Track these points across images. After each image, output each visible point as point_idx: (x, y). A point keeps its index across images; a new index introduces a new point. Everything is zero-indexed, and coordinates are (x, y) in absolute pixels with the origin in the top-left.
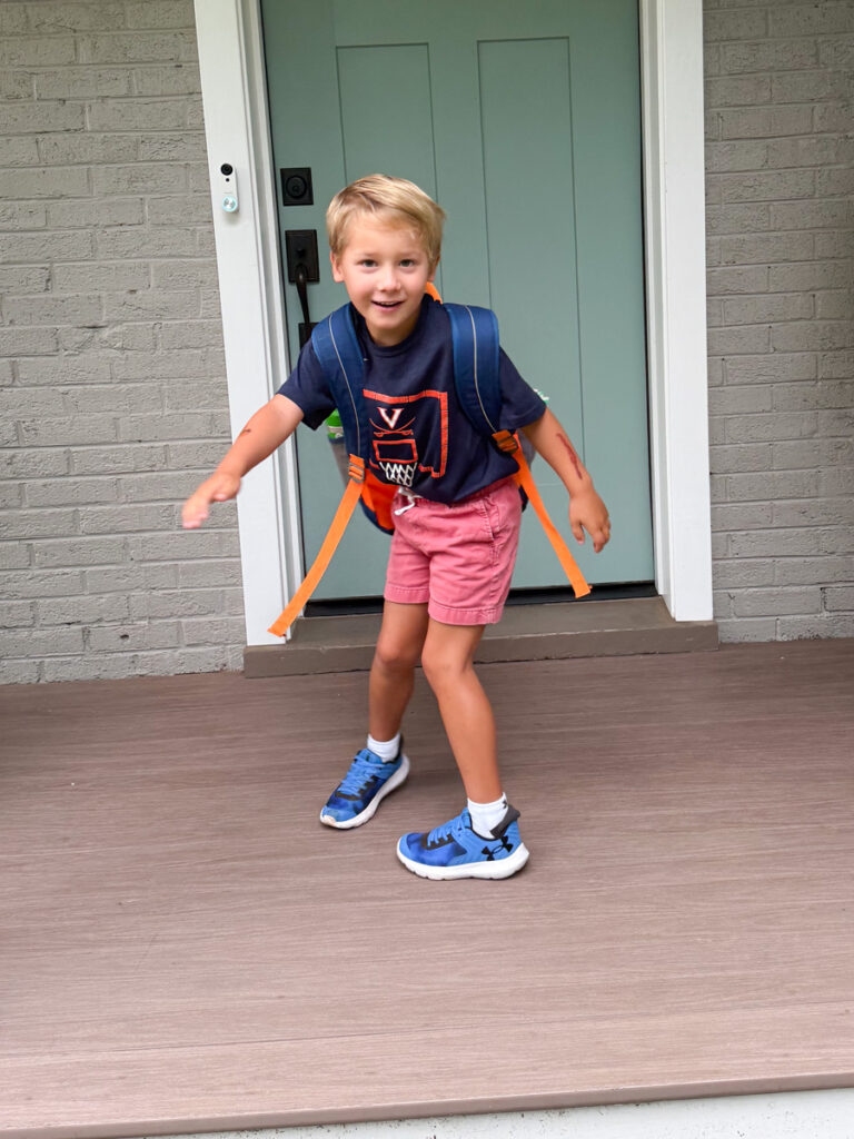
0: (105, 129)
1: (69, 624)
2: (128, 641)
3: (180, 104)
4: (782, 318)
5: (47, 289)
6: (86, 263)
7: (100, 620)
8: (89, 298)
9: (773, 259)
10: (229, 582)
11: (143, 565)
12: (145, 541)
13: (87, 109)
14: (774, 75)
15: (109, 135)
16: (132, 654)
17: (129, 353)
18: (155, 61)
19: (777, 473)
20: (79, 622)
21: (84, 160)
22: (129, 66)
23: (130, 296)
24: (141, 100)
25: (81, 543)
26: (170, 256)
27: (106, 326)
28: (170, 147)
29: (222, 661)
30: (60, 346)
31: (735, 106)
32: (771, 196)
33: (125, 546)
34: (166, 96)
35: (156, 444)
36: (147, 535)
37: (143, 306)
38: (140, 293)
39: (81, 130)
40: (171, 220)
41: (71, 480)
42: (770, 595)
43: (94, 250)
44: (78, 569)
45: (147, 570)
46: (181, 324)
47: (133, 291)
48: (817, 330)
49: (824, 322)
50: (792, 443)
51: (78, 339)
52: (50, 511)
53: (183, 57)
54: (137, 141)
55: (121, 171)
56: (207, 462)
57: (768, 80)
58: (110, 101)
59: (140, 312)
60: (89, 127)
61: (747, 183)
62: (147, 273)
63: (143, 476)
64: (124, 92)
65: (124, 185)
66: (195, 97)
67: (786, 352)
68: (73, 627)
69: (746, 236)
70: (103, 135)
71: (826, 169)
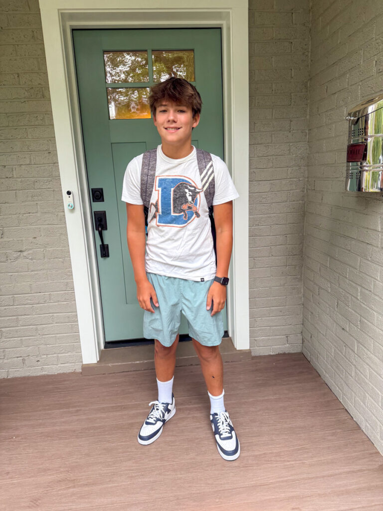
0: (21, 177)
1: (17, 357)
2: (39, 363)
3: (51, 167)
5: (2, 238)
6: (16, 228)
7: (29, 356)
8: (18, 240)
10: (75, 341)
11: (44, 336)
12: (43, 328)
13: (14, 169)
14: (274, 157)
15: (23, 179)
16: (41, 367)
17: (34, 261)
18: (40, 151)
19: (272, 298)
20: (21, 357)
21: (14, 189)
22: (30, 153)
24: (35, 166)
25: (20, 329)
26: (48, 224)
27: (25, 251)
28: (47, 184)
29: (74, 368)
30: (8, 258)
31: (260, 169)
33: (36, 329)
34: (45, 164)
35: (46, 293)
36: (44, 326)
37: (39, 243)
38: (38, 238)
39: (13, 177)
40: (48, 211)
41: (15, 307)
42: (269, 339)
43: (19, 223)
44: (20, 338)
45: (45, 338)
46: (54, 250)
47: (35, 238)
48: (287, 249)
51: (15, 256)
52: (8, 318)
53: (51, 149)
54: (34, 181)
55: (28, 193)
56: (65, 299)
57: (272, 159)
58: (23, 166)
59: (38, 245)
60: (15, 176)
61: (263, 197)
62: (40, 231)
63: (42, 305)
64: (28, 163)
65: (30, 198)
66: (56, 164)
68: (19, 358)
69: (263, 216)
70: (21, 179)
71: (292, 191)
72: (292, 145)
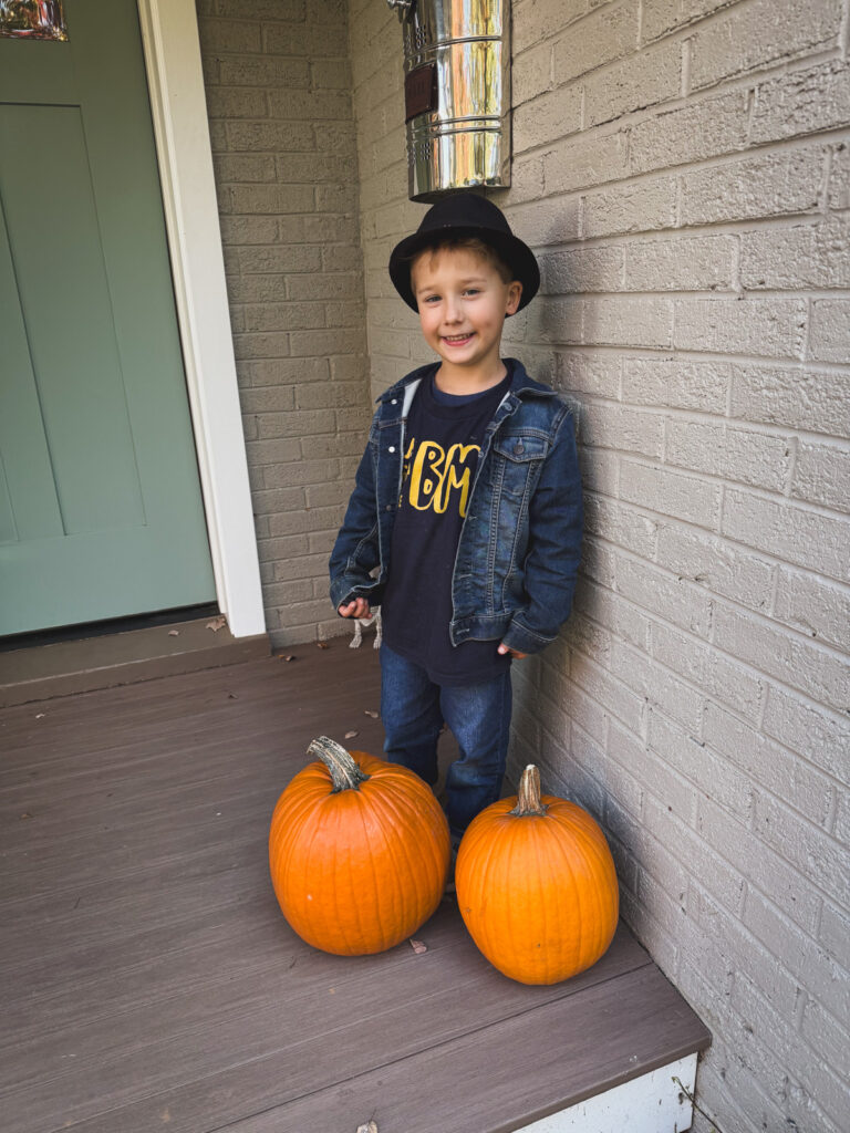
4: (302, 380)
9: (291, 327)
14: (278, 156)
31: (244, 182)
32: (285, 268)
42: (311, 607)
48: (333, 390)
49: (339, 383)
50: (320, 485)
57: (272, 160)
61: (262, 256)
67: (309, 409)
69: (265, 305)
71: (330, 245)
72: (319, 127)
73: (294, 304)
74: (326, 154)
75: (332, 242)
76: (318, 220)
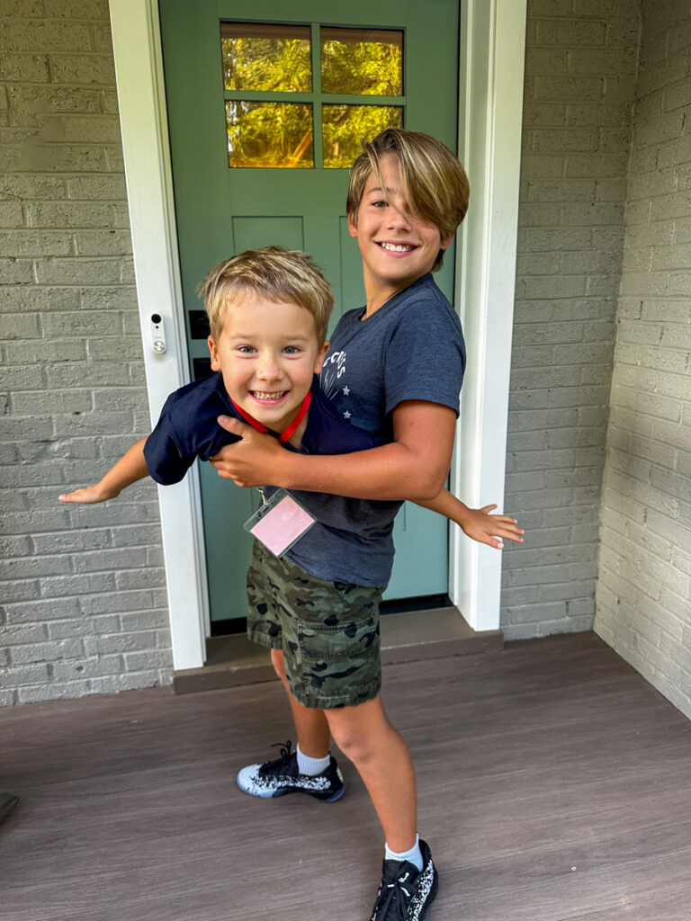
0: (51, 282)
1: (36, 662)
2: (83, 671)
3: (115, 263)
4: (554, 426)
5: (6, 413)
6: (38, 392)
8: (41, 419)
9: (552, 385)
10: (160, 625)
11: (93, 617)
12: (93, 600)
13: (35, 266)
14: (562, 254)
15: (54, 288)
16: (85, 680)
17: (76, 461)
18: (92, 227)
19: (544, 530)
20: (44, 661)
21: (34, 308)
22: (70, 231)
23: (76, 416)
24: (81, 259)
25: (42, 604)
26: (108, 385)
27: (57, 441)
28: (107, 298)
29: (155, 679)
30: (19, 457)
31: (535, 275)
32: (554, 341)
33: (78, 604)
34: (103, 256)
35: (100, 529)
36: (95, 596)
37: (87, 424)
38: (83, 414)
39: (31, 283)
40: (108, 356)
41: (33, 559)
42: (534, 609)
43: (45, 381)
44: (41, 624)
45: (95, 621)
46: (118, 438)
47: (78, 413)
48: (577, 434)
49: (583, 429)
50: (555, 510)
51: (33, 451)
52: (17, 582)
53: (115, 224)
54: (79, 292)
55: (66, 317)
56: (140, 540)
57: (558, 257)
58: (54, 260)
59: (85, 429)
60: (37, 281)
61: (539, 331)
62: (90, 399)
63: (89, 553)
64: (66, 252)
65: (68, 329)
66: (127, 258)
67: (556, 449)
68: (39, 665)
69: (535, 369)
70: (49, 288)
71: (592, 322)
72: (596, 231)
73: (557, 367)
74: (598, 252)
75: (594, 319)
76: (585, 302)
